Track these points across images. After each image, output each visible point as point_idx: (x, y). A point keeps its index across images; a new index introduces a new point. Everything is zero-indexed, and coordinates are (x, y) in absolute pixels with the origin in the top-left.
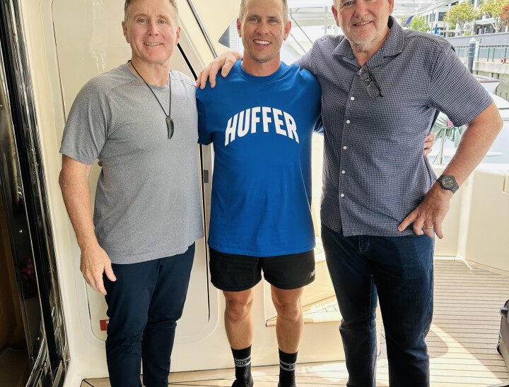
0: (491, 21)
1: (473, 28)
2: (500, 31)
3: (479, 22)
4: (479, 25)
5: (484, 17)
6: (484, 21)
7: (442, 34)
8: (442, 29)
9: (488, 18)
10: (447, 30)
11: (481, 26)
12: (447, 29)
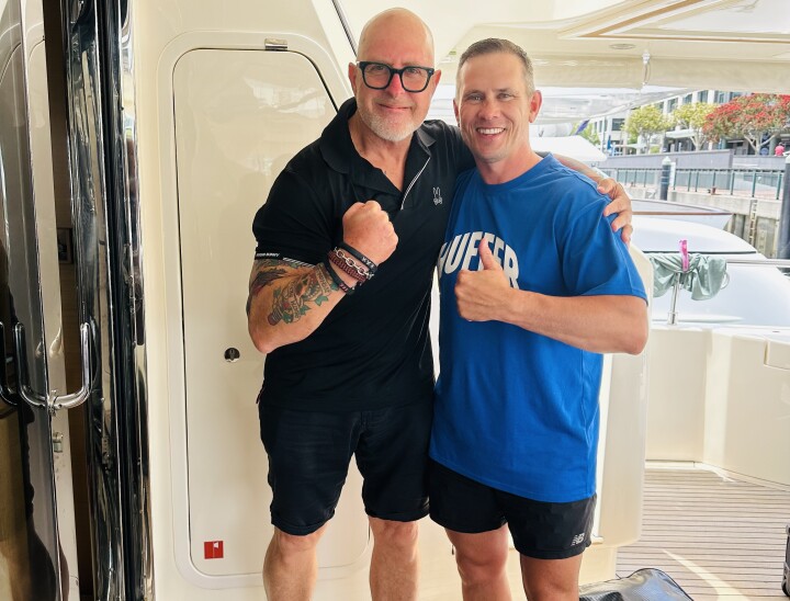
0: (688, 133)
1: (662, 142)
2: (702, 148)
3: (670, 134)
4: (671, 139)
5: (678, 128)
6: (678, 133)
7: (617, 149)
8: (617, 142)
9: (684, 128)
10: (625, 145)
11: (674, 141)
12: (625, 142)
